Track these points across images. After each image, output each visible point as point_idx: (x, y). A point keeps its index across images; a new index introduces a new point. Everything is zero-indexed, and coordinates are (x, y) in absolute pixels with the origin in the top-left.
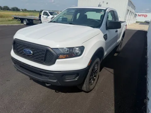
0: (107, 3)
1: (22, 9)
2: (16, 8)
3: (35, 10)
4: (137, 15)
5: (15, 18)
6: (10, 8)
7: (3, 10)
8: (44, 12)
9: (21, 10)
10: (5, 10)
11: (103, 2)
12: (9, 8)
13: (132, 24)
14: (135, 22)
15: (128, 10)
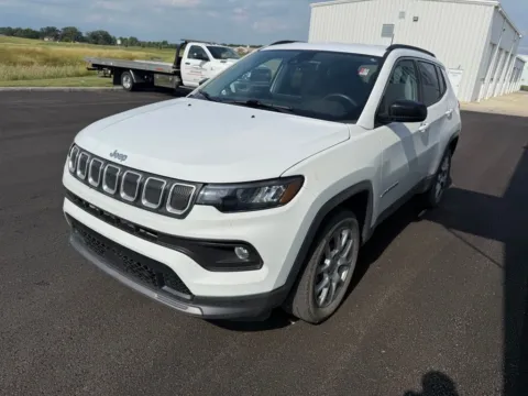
0: (416, 20)
1: (121, 39)
2: (101, 32)
3: (165, 43)
4: (523, 62)
5: (94, 65)
6: (84, 35)
7: (61, 40)
8: (192, 47)
9: (119, 42)
10: (67, 41)
11: (402, 15)
12: (80, 33)
13: (504, 94)
14: (516, 87)
15: (494, 45)
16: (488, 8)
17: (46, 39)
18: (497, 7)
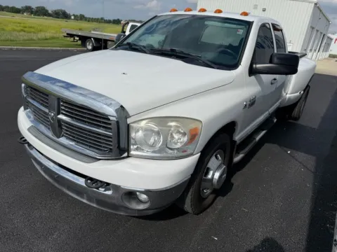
0: (264, 10)
1: (74, 15)
2: (61, 11)
3: (102, 19)
5: (68, 34)
6: (50, 12)
7: (35, 15)
8: (132, 26)
9: (73, 17)
10: (39, 15)
11: (256, 7)
12: (47, 11)
13: (318, 60)
14: (326, 55)
15: (313, 28)
16: (311, 4)
17: (25, 14)
18: (316, 4)
